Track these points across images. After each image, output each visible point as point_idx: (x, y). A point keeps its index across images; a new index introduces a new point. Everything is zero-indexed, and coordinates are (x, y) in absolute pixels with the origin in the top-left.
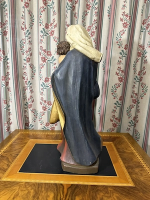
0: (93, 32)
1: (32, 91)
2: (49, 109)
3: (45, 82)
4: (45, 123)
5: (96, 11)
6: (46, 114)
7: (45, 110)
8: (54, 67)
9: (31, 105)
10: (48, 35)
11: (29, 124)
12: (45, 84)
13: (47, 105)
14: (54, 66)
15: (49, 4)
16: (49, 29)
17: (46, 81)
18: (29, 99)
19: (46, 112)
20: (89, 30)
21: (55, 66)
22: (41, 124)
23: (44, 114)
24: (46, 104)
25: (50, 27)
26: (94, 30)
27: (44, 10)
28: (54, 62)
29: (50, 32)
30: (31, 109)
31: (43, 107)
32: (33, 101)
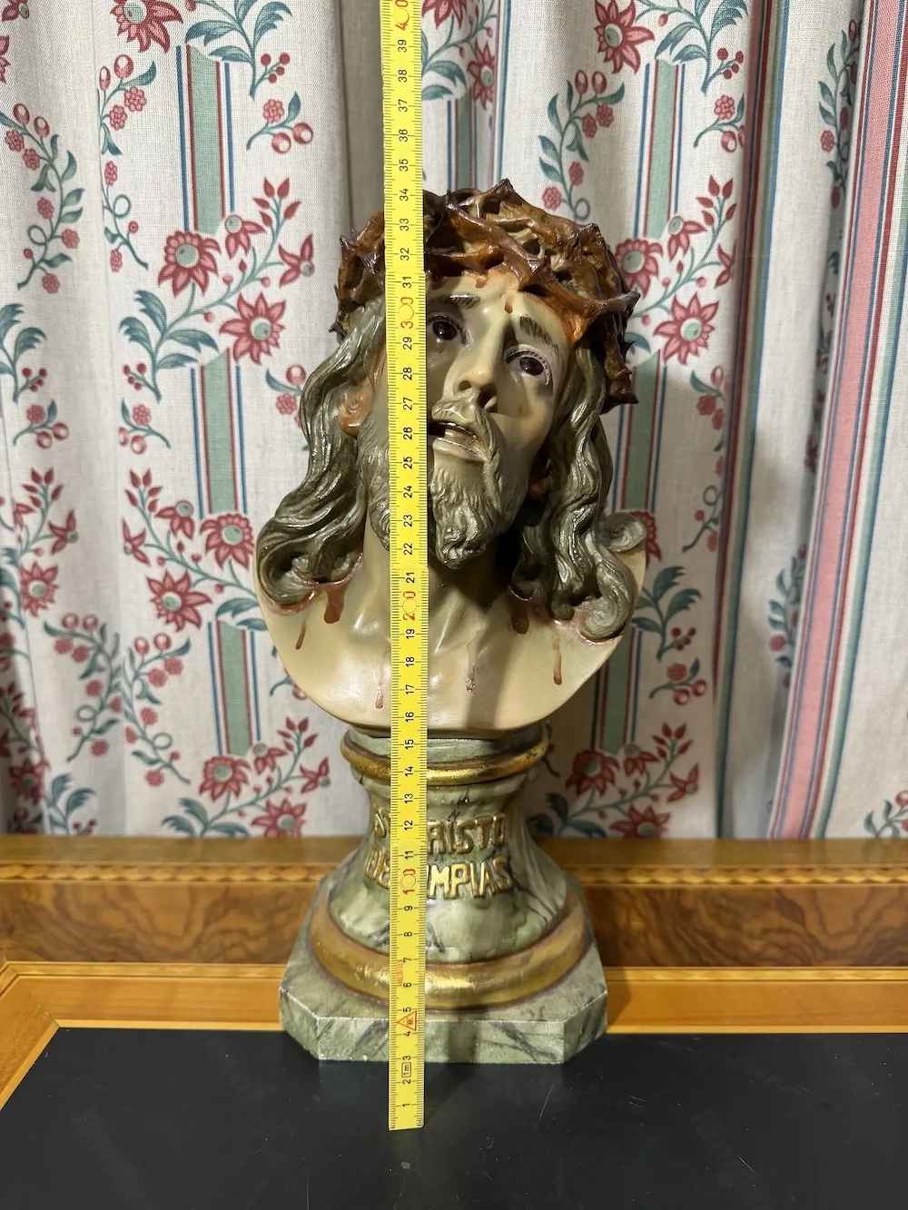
1: (44, 423)
2: (233, 607)
3: (164, 291)
4: (191, 767)
6: (197, 662)
7: (182, 614)
8: (272, 109)
9: (48, 576)
11: (48, 779)
12: (173, 305)
13: (208, 563)
14: (266, 91)
17: (175, 274)
18: (19, 510)
19: (198, 637)
21: (280, 91)
22: (154, 779)
23: (174, 667)
24: (196, 545)
28: (270, 44)
30: (52, 615)
31: (159, 588)
32: (64, 535)
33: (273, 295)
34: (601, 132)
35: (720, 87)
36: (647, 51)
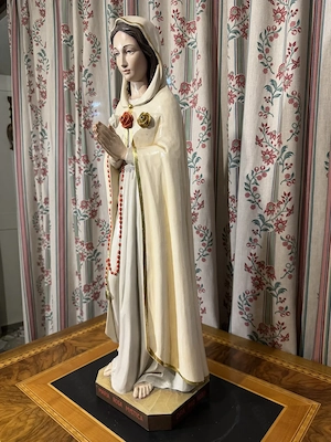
0: (288, 78)
5: (292, 19)
10: (187, 107)
15: (191, 40)
16: (190, 94)
20: (280, 74)
21: (199, 173)
25: (192, 89)
26: (290, 72)
27: (178, 57)
28: (197, 165)
29: (191, 99)
33: (196, 211)
34: (263, 179)
35: (286, 172)
36: (275, 160)
